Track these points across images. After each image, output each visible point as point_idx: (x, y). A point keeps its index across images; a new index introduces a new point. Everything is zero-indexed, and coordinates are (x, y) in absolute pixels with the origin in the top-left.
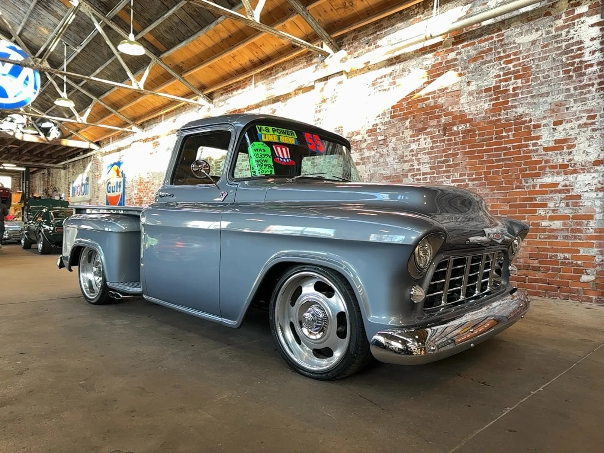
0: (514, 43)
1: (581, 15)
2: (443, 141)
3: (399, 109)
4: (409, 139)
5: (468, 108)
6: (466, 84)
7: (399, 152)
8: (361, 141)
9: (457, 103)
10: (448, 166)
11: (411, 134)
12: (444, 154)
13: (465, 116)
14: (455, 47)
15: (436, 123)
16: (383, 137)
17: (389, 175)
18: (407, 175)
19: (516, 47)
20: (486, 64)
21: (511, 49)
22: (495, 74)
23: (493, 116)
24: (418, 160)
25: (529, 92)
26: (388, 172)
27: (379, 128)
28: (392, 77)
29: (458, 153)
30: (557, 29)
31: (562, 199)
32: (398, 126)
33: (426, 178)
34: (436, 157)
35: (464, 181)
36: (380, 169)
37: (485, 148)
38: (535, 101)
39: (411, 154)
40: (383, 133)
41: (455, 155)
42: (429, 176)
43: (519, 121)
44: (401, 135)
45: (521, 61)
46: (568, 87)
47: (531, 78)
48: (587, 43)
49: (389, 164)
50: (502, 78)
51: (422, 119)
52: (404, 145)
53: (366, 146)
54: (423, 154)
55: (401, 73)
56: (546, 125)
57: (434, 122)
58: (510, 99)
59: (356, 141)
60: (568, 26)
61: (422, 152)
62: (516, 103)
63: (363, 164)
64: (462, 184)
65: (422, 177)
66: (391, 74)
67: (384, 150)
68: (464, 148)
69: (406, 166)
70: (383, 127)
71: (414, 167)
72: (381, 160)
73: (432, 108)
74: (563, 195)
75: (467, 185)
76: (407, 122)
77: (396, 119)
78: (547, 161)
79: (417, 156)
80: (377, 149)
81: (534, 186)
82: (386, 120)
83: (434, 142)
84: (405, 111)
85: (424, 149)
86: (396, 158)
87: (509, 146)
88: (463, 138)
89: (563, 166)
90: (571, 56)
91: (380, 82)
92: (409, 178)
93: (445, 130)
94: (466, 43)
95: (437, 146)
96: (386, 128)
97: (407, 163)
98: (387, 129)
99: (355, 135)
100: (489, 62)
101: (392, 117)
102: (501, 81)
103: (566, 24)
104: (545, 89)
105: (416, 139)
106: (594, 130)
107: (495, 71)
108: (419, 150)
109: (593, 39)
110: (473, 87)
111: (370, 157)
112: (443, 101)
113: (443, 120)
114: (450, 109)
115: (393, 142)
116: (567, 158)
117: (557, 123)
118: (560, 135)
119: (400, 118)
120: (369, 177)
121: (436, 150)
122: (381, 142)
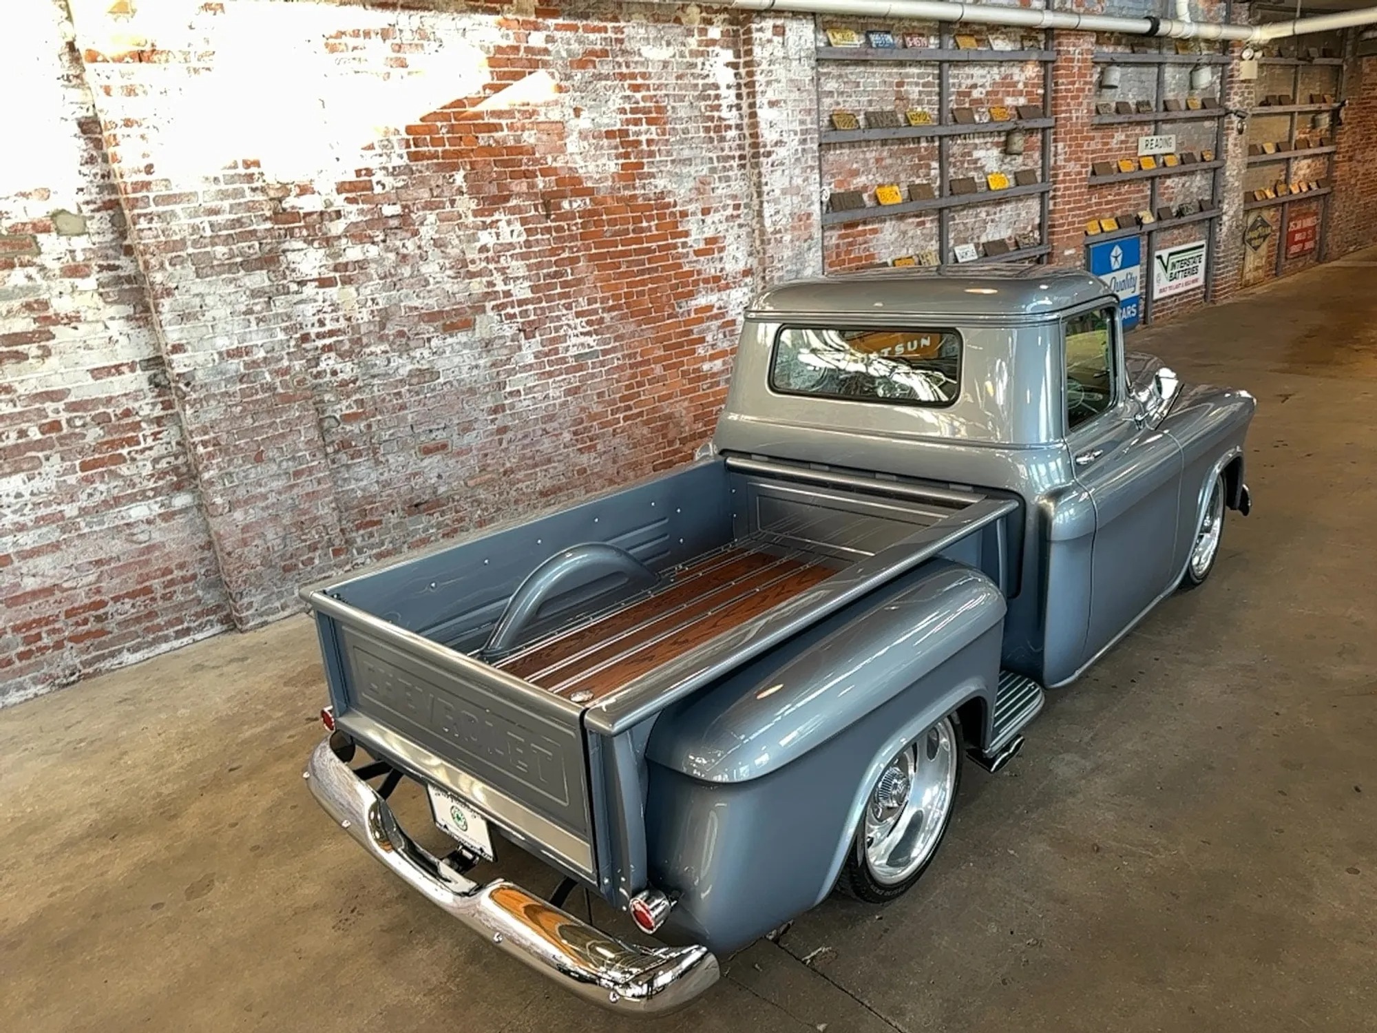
0: (640, 55)
1: (713, 42)
2: (548, 230)
3: (428, 137)
4: (471, 219)
5: (582, 164)
6: (571, 111)
7: (454, 252)
8: (322, 213)
9: (562, 150)
10: (565, 284)
11: (473, 206)
12: (553, 259)
13: (579, 180)
14: (540, 20)
15: (524, 188)
16: (397, 209)
17: (436, 309)
18: (484, 307)
19: (642, 64)
20: (600, 79)
21: (636, 63)
22: (617, 106)
23: (625, 188)
24: (502, 271)
25: (669, 153)
26: (432, 302)
27: (378, 183)
28: (389, 42)
29: (578, 257)
30: (692, 53)
31: (719, 327)
32: (433, 183)
33: (526, 311)
34: (539, 266)
35: (595, 312)
36: (407, 296)
37: (620, 248)
38: (677, 170)
39: (483, 256)
40: (393, 197)
41: (573, 261)
42: (531, 307)
43: (660, 203)
44: (448, 208)
45: (652, 93)
46: (711, 155)
47: (668, 127)
48: (723, 91)
49: (431, 280)
50: (629, 116)
51: (494, 175)
52: (461, 233)
53: (346, 230)
54: (511, 256)
55: (416, 41)
56: (694, 214)
57: (520, 186)
58: (645, 160)
59: (301, 212)
60: (702, 54)
61: (508, 254)
62: (654, 170)
63: (344, 283)
64: (594, 318)
65: (517, 310)
66: (385, 34)
67: (409, 244)
68: (588, 248)
69: (477, 286)
70: (391, 179)
71: (496, 289)
72: (406, 271)
73: (510, 150)
74: (719, 322)
75: (602, 318)
76: (459, 177)
77: (425, 162)
78: (699, 273)
79: (498, 262)
80: (384, 241)
81: (689, 312)
82: (396, 162)
83: (529, 232)
84: (447, 147)
85: (511, 246)
86: (448, 266)
87: (654, 245)
88: (584, 225)
89: (717, 279)
90: (711, 106)
91: (355, 48)
92: (491, 313)
93: (546, 205)
94: (560, 21)
95: (537, 240)
96: (402, 183)
97: (478, 279)
98: (406, 187)
99: (293, 193)
100: (607, 77)
101: (414, 157)
102: (628, 122)
103: (701, 49)
104: (686, 153)
105: (488, 220)
106: (740, 226)
107: (616, 101)
108: (499, 248)
109: (729, 87)
110: (584, 123)
111: (366, 261)
112: (532, 141)
113: (540, 182)
114: (549, 159)
115: (429, 227)
116: (719, 266)
117: (706, 212)
118: (709, 233)
119: (437, 164)
120: (377, 319)
121: (536, 249)
122: (394, 223)
